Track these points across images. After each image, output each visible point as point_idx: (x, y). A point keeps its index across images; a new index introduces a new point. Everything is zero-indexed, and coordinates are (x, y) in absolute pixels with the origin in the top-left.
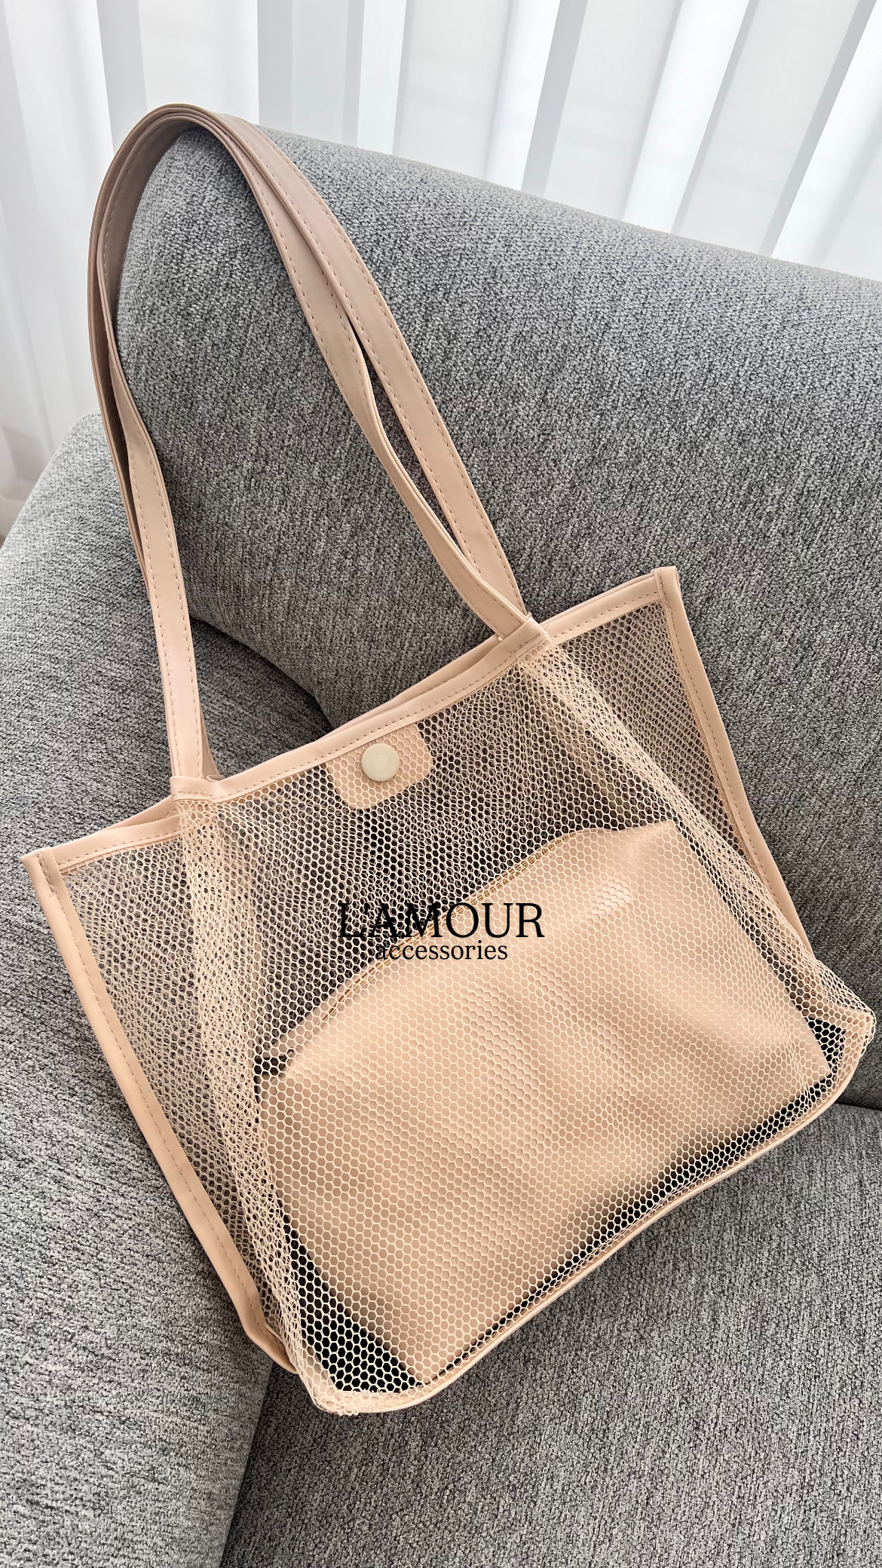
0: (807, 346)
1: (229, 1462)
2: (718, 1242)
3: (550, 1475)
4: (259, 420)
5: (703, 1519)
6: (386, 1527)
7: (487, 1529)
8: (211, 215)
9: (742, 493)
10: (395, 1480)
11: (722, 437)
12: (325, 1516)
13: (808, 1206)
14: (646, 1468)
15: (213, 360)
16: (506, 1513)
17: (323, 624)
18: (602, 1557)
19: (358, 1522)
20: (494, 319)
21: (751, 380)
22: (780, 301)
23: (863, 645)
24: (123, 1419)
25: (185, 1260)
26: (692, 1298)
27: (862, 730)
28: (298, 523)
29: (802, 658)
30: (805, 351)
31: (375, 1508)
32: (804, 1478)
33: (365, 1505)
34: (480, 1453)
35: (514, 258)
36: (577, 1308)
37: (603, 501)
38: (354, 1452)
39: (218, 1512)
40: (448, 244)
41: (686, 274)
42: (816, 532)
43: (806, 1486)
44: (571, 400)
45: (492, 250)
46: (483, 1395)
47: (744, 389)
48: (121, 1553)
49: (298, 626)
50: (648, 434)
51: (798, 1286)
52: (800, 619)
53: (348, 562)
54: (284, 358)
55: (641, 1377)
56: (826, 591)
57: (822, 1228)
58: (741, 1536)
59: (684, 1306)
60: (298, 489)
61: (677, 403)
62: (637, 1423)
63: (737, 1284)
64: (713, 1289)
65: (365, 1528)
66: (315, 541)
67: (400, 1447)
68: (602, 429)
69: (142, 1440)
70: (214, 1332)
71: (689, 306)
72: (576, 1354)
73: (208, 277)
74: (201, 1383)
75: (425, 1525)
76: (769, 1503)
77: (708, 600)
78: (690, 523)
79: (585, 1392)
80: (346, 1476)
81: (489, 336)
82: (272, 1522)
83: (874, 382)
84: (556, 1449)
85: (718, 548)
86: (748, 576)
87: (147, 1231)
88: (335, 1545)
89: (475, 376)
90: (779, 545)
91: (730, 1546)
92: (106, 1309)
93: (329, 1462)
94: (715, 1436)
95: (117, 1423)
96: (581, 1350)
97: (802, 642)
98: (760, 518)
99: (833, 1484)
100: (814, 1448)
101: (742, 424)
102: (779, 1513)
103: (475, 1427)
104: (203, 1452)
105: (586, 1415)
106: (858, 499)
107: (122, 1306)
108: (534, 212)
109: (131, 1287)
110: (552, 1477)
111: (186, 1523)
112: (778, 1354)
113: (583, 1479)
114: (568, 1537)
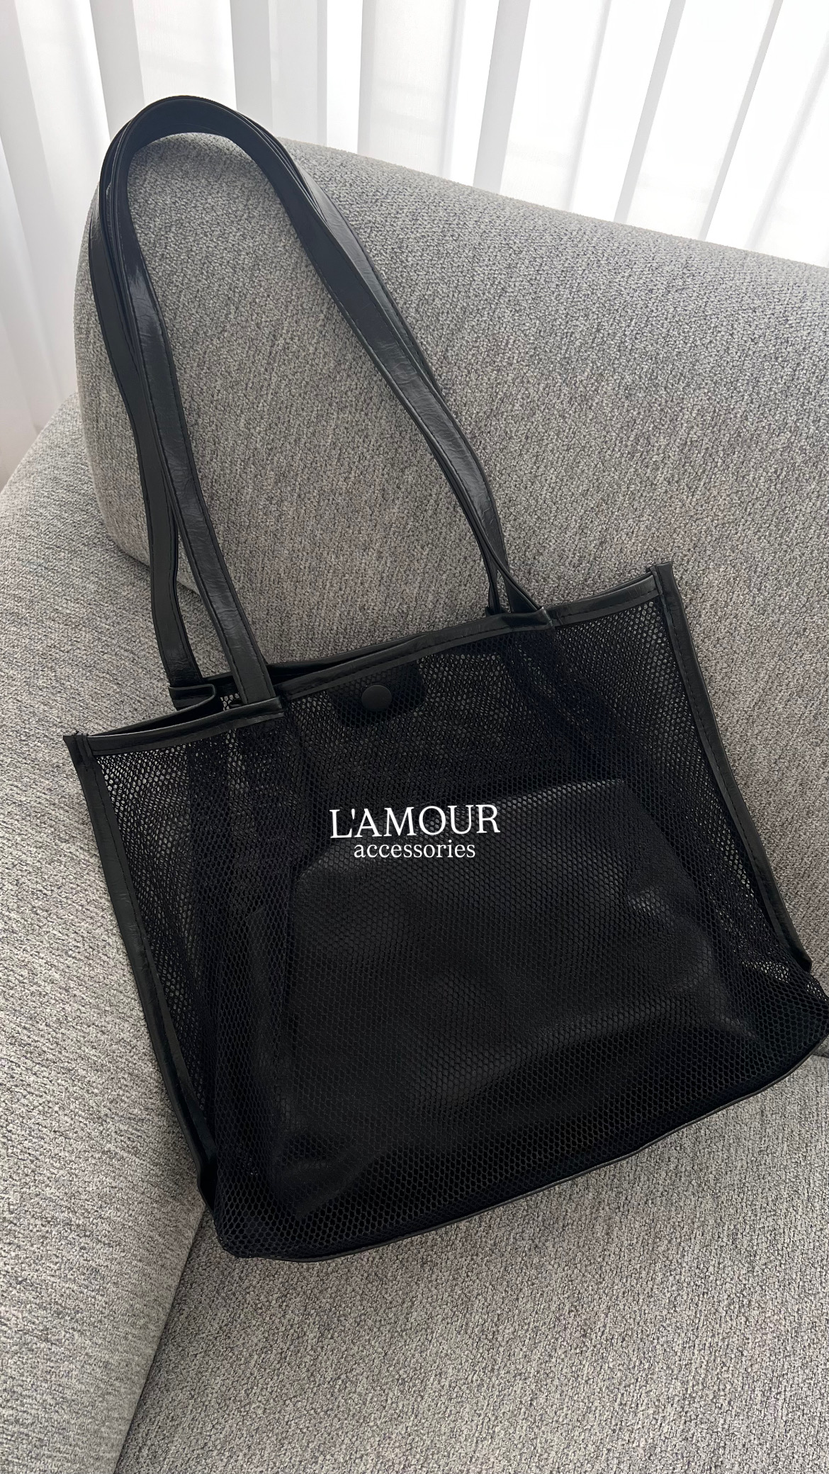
0: (690, 308)
1: (130, 1337)
3: (439, 1371)
4: (191, 376)
5: (585, 1423)
6: (279, 1412)
7: (375, 1419)
8: (150, 194)
9: (629, 443)
10: (291, 1368)
11: (610, 392)
12: (224, 1399)
14: (532, 1371)
16: (394, 1405)
18: (484, 1452)
19: (254, 1406)
21: (636, 338)
22: (667, 268)
23: (749, 587)
24: (20, 1279)
25: (92, 1139)
26: (588, 1212)
27: (751, 669)
28: (228, 472)
29: (691, 600)
30: (688, 312)
31: (271, 1393)
32: (687, 1390)
33: (262, 1390)
34: (374, 1347)
35: (420, 231)
38: (256, 1340)
39: (117, 1384)
40: (360, 218)
41: (580, 245)
42: (700, 480)
43: (688, 1398)
44: (470, 357)
45: (399, 223)
46: (381, 1293)
47: (630, 347)
48: (9, 1404)
50: (541, 389)
51: (692, 1207)
52: (688, 562)
53: (273, 508)
54: (212, 320)
55: (533, 1284)
56: (711, 535)
57: (720, 1154)
58: (620, 1442)
59: (580, 1220)
60: (227, 440)
61: (568, 360)
62: (526, 1327)
63: (633, 1201)
64: (609, 1204)
65: (260, 1412)
66: (243, 488)
67: (298, 1338)
68: (499, 384)
69: (38, 1301)
70: (118, 1210)
71: (580, 272)
72: (472, 1259)
74: (101, 1256)
75: (315, 1412)
76: (651, 1411)
77: (601, 543)
78: (583, 471)
79: (478, 1295)
80: (247, 1362)
82: (176, 1403)
83: (752, 340)
84: (446, 1348)
85: (608, 495)
86: (638, 520)
87: (56, 1108)
88: (231, 1427)
90: (666, 492)
91: (609, 1450)
92: (11, 1177)
93: (232, 1349)
94: (601, 1344)
95: (14, 1283)
96: (477, 1255)
98: (647, 467)
99: (715, 1397)
100: (698, 1361)
101: (629, 379)
102: (659, 1422)
103: (370, 1322)
104: (101, 1321)
105: (477, 1317)
106: (738, 448)
107: (27, 1175)
108: (442, 191)
109: (37, 1159)
110: (440, 1374)
111: (79, 1386)
112: (668, 1269)
113: (470, 1377)
114: (452, 1431)
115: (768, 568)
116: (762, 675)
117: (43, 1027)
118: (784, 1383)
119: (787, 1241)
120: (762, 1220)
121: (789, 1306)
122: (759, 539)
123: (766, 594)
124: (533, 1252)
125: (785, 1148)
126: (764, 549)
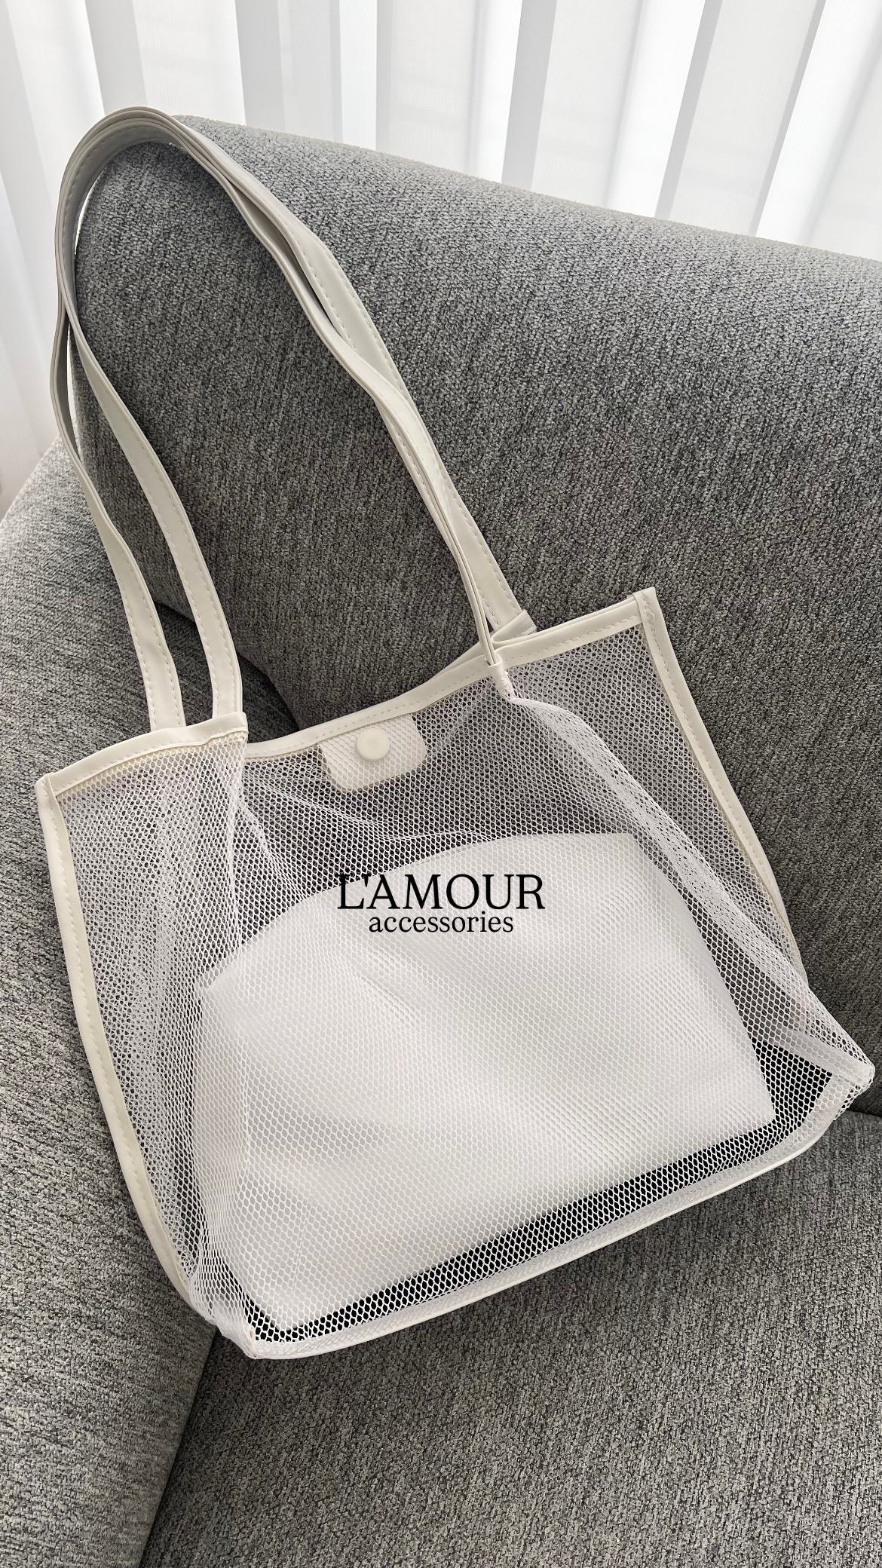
0: (736, 309)
1: (148, 1436)
2: (673, 1237)
3: (482, 1468)
4: (195, 396)
5: (642, 1522)
6: (311, 1514)
7: (414, 1520)
8: (147, 198)
9: (672, 458)
10: (323, 1466)
11: (651, 403)
12: (251, 1501)
13: (772, 1204)
14: (584, 1467)
15: (150, 339)
16: (435, 1506)
17: (268, 599)
18: (532, 1556)
19: (284, 1507)
20: (419, 289)
21: (678, 344)
22: (710, 267)
23: (806, 612)
24: (26, 1376)
25: (102, 1223)
26: (642, 1293)
27: (810, 702)
28: (238, 498)
29: (743, 628)
30: (734, 314)
31: (302, 1494)
32: (752, 1485)
33: (292, 1490)
34: (412, 1443)
35: (440, 231)
36: (521, 1298)
37: (533, 469)
38: (285, 1437)
39: (135, 1486)
40: (375, 219)
41: (615, 243)
42: (750, 497)
43: (753, 1493)
44: (497, 368)
45: (418, 224)
46: (419, 1384)
47: (671, 353)
48: (17, 1512)
49: (245, 602)
50: (575, 401)
51: (756, 1286)
52: (739, 587)
54: (217, 333)
55: (584, 1372)
56: (764, 557)
57: (785, 1227)
58: (680, 1543)
59: (634, 1302)
60: (235, 464)
61: (604, 369)
62: (576, 1420)
63: (691, 1281)
64: (665, 1285)
65: (290, 1514)
66: (255, 515)
67: (330, 1433)
68: (529, 396)
69: (46, 1400)
70: (132, 1299)
71: (616, 273)
72: (518, 1346)
73: (143, 258)
74: (114, 1350)
75: (350, 1514)
76: (713, 1509)
77: (644, 568)
78: (622, 490)
79: (525, 1384)
80: (276, 1460)
81: (414, 307)
82: (200, 1505)
83: (805, 343)
84: (490, 1442)
85: (651, 515)
86: (683, 543)
87: (63, 1191)
88: (259, 1531)
89: (401, 346)
90: (714, 510)
91: (668, 1552)
92: (14, 1266)
93: (259, 1446)
94: (658, 1436)
95: (19, 1380)
96: (523, 1341)
97: (742, 611)
98: (692, 483)
99: (783, 1492)
100: (764, 1454)
101: (670, 388)
102: (723, 1520)
103: (408, 1416)
104: (115, 1420)
105: (523, 1409)
106: (792, 461)
107: (32, 1264)
108: (464, 188)
109: (43, 1246)
110: (484, 1471)
111: (93, 1491)
112: (730, 1355)
113: (517, 1475)
114: (498, 1533)
115: (826, 592)
116: (822, 708)
117: (47, 1102)
118: (858, 1476)
119: (859, 1321)
120: (832, 1299)
121: (863, 1391)
122: (816, 559)
123: (825, 620)
124: (583, 1338)
125: (856, 1221)
126: (821, 570)
